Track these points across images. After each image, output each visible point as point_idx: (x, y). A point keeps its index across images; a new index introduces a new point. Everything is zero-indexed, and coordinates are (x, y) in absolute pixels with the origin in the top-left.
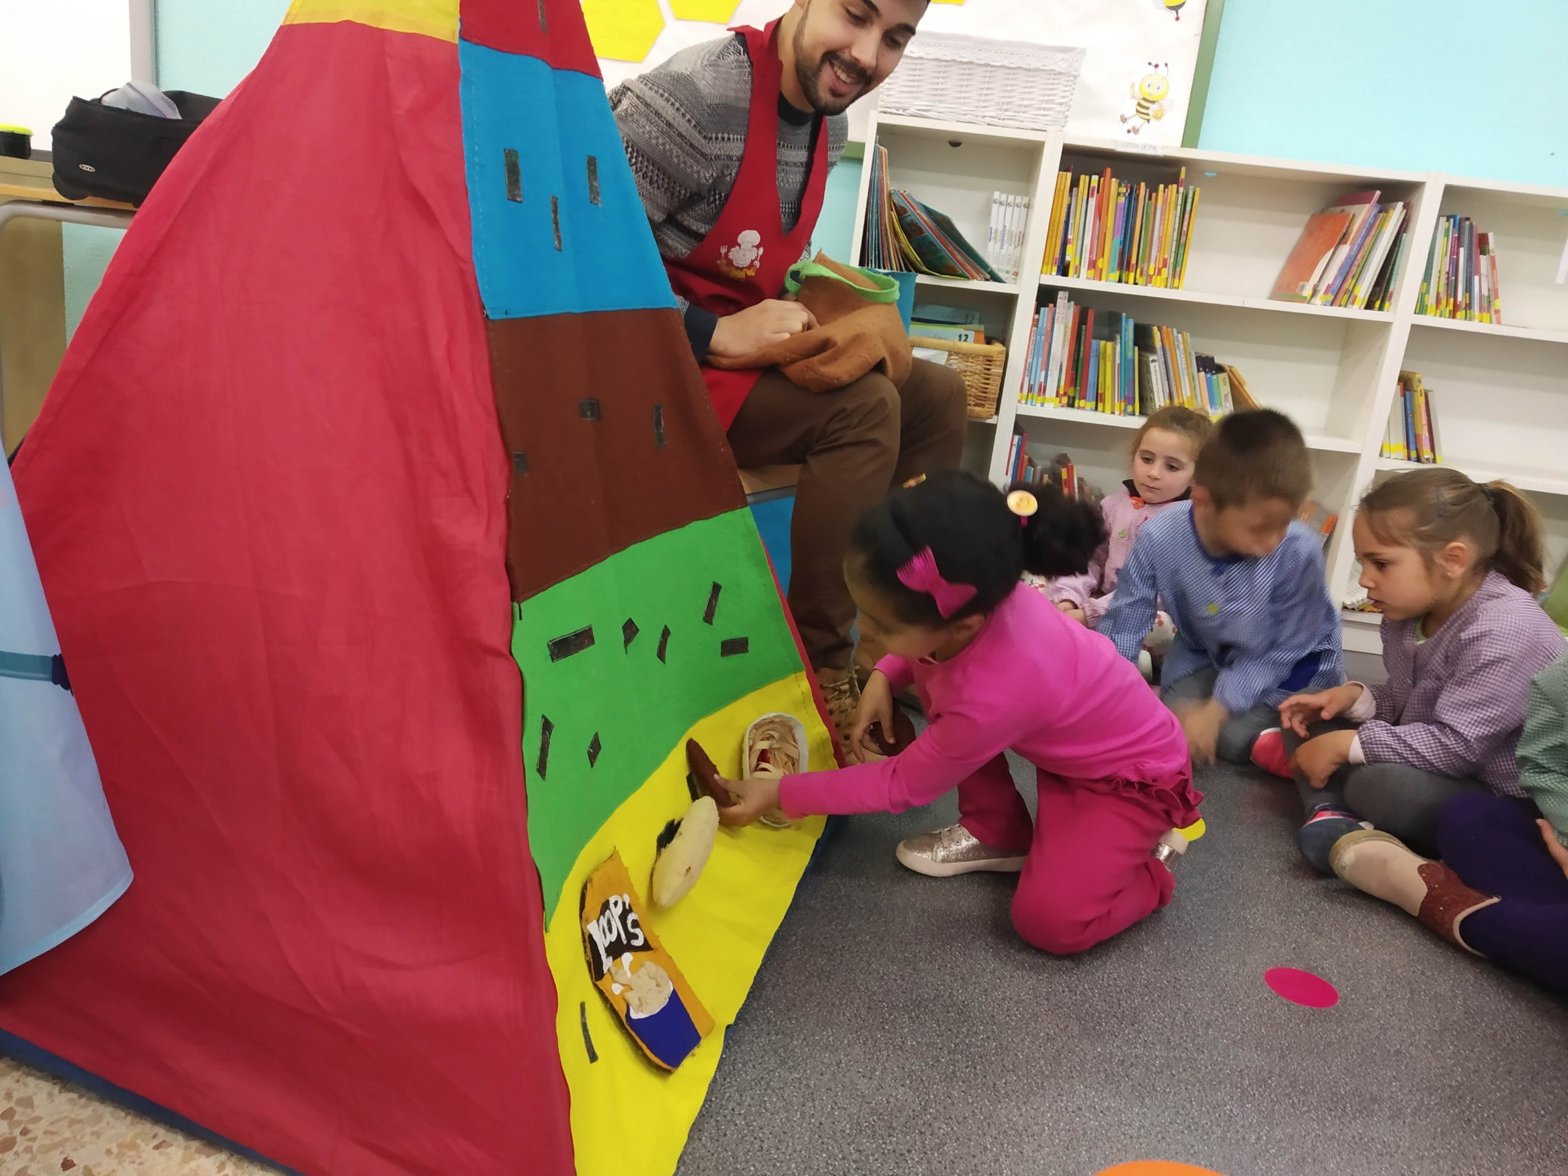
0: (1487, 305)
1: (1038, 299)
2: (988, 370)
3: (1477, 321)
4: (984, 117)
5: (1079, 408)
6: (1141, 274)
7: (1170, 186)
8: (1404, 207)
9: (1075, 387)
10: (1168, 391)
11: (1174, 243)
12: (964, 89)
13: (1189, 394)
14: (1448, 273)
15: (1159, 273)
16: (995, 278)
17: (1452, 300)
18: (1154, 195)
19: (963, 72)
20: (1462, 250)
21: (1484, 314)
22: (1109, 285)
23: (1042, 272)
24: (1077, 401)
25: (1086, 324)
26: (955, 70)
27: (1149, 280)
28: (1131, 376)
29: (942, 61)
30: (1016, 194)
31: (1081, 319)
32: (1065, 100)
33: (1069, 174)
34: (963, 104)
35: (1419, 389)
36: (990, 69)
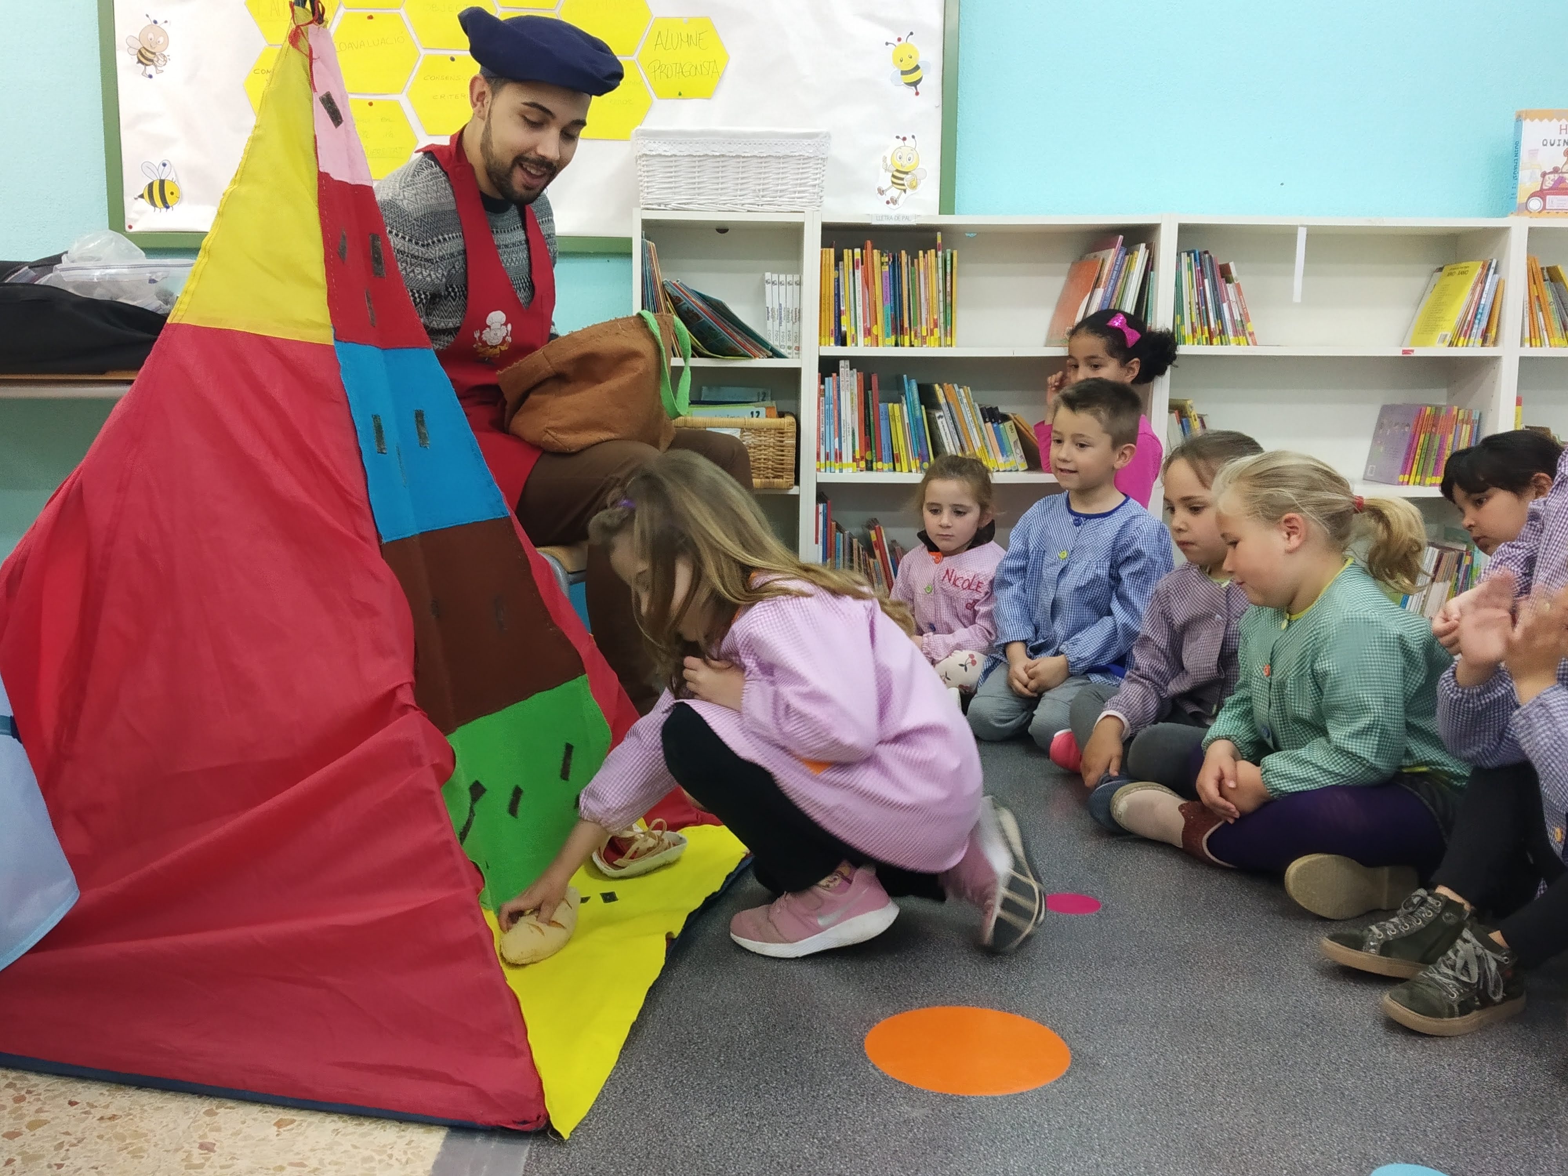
0: (1241, 329)
1: (821, 370)
2: (782, 441)
3: (1233, 345)
4: (743, 205)
5: (877, 470)
6: (916, 336)
7: (929, 252)
8: (1147, 247)
9: (871, 450)
10: (959, 444)
11: (941, 304)
12: (721, 180)
13: (979, 445)
14: (1198, 304)
15: (932, 334)
16: (776, 354)
17: (1206, 328)
18: (916, 260)
19: (717, 165)
20: (1206, 281)
21: (1240, 337)
22: (887, 350)
23: (820, 344)
24: (874, 464)
25: (871, 389)
26: (709, 163)
27: (924, 341)
28: (922, 434)
29: (695, 156)
30: (786, 272)
31: (866, 386)
32: (817, 182)
33: (832, 250)
34: (721, 195)
35: (1192, 414)
36: (742, 160)
